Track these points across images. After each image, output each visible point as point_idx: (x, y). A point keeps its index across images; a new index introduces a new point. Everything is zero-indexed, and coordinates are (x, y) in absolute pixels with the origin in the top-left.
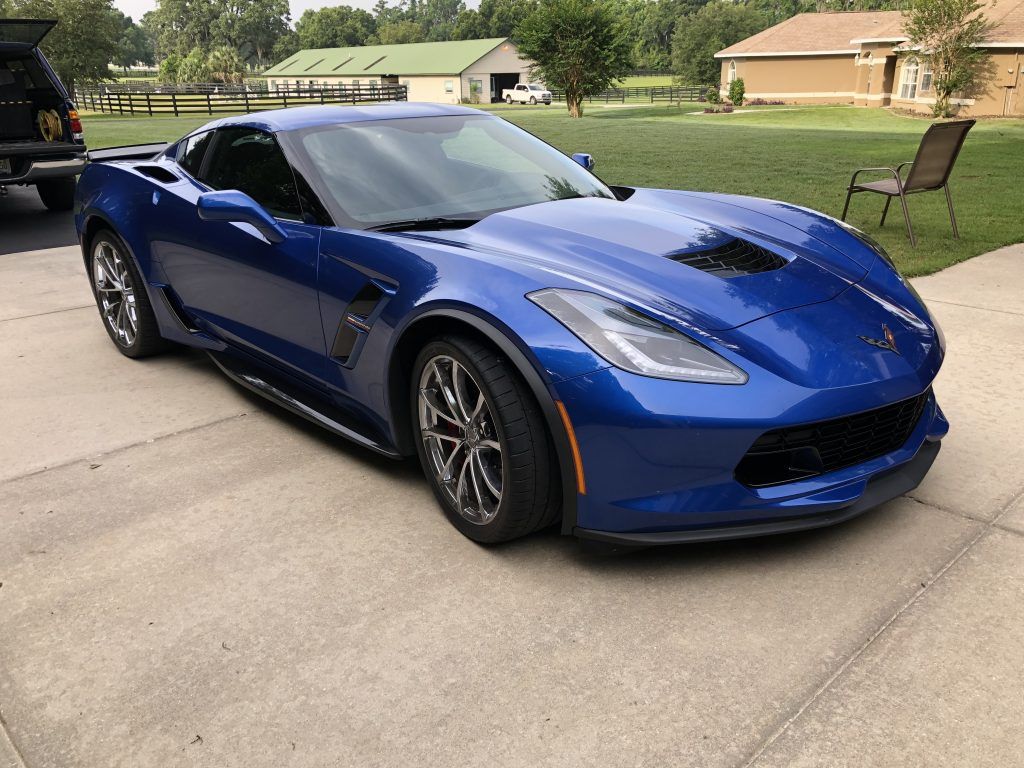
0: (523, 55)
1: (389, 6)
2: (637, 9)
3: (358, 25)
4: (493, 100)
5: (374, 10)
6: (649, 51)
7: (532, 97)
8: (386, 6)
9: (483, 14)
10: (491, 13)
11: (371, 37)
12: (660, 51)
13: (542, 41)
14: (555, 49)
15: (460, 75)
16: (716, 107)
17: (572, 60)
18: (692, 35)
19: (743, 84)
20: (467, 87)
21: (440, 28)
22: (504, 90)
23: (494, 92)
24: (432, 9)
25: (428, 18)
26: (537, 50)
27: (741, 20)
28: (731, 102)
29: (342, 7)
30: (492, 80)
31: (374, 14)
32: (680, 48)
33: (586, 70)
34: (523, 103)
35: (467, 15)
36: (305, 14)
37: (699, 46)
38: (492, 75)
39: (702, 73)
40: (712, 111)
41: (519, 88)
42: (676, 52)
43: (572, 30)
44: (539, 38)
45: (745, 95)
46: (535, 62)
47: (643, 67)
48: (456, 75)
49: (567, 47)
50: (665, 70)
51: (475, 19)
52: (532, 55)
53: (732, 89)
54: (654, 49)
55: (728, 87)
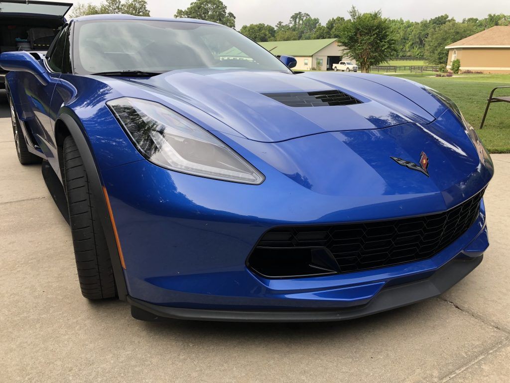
0: (340, 44)
1: (283, 24)
2: (409, 27)
3: (267, 33)
4: (328, 69)
5: (276, 26)
6: (413, 48)
7: (348, 68)
8: (282, 24)
9: (328, 28)
10: (332, 27)
11: (272, 38)
12: (419, 48)
13: (350, 37)
14: (356, 41)
15: (312, 56)
16: (442, 74)
17: (365, 47)
18: (436, 38)
19: (459, 62)
20: (315, 62)
21: (307, 35)
22: (333, 64)
23: (328, 65)
24: (304, 26)
25: (302, 30)
26: (347, 41)
27: (465, 31)
28: (452, 71)
29: (260, 24)
30: (328, 59)
31: (276, 28)
32: (429, 45)
33: (372, 52)
34: (343, 71)
35: (320, 28)
36: (243, 27)
37: (440, 44)
38: (328, 57)
39: (440, 59)
40: (440, 76)
41: (341, 63)
42: (427, 47)
43: (366, 31)
44: (348, 36)
45: (460, 68)
46: (346, 48)
47: (409, 56)
48: (310, 56)
49: (363, 40)
50: (421, 58)
51: (323, 30)
52: (345, 44)
53: (453, 65)
54: (416, 47)
55: (451, 64)
